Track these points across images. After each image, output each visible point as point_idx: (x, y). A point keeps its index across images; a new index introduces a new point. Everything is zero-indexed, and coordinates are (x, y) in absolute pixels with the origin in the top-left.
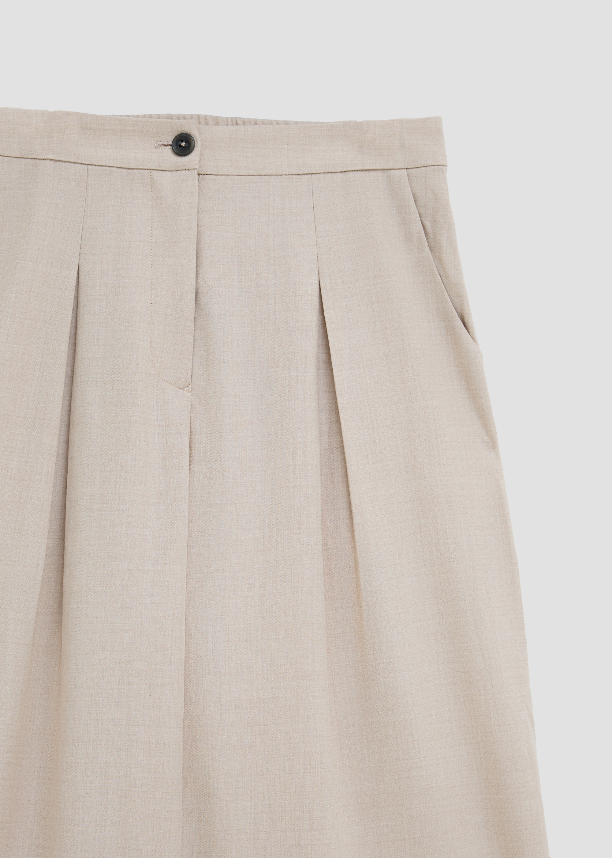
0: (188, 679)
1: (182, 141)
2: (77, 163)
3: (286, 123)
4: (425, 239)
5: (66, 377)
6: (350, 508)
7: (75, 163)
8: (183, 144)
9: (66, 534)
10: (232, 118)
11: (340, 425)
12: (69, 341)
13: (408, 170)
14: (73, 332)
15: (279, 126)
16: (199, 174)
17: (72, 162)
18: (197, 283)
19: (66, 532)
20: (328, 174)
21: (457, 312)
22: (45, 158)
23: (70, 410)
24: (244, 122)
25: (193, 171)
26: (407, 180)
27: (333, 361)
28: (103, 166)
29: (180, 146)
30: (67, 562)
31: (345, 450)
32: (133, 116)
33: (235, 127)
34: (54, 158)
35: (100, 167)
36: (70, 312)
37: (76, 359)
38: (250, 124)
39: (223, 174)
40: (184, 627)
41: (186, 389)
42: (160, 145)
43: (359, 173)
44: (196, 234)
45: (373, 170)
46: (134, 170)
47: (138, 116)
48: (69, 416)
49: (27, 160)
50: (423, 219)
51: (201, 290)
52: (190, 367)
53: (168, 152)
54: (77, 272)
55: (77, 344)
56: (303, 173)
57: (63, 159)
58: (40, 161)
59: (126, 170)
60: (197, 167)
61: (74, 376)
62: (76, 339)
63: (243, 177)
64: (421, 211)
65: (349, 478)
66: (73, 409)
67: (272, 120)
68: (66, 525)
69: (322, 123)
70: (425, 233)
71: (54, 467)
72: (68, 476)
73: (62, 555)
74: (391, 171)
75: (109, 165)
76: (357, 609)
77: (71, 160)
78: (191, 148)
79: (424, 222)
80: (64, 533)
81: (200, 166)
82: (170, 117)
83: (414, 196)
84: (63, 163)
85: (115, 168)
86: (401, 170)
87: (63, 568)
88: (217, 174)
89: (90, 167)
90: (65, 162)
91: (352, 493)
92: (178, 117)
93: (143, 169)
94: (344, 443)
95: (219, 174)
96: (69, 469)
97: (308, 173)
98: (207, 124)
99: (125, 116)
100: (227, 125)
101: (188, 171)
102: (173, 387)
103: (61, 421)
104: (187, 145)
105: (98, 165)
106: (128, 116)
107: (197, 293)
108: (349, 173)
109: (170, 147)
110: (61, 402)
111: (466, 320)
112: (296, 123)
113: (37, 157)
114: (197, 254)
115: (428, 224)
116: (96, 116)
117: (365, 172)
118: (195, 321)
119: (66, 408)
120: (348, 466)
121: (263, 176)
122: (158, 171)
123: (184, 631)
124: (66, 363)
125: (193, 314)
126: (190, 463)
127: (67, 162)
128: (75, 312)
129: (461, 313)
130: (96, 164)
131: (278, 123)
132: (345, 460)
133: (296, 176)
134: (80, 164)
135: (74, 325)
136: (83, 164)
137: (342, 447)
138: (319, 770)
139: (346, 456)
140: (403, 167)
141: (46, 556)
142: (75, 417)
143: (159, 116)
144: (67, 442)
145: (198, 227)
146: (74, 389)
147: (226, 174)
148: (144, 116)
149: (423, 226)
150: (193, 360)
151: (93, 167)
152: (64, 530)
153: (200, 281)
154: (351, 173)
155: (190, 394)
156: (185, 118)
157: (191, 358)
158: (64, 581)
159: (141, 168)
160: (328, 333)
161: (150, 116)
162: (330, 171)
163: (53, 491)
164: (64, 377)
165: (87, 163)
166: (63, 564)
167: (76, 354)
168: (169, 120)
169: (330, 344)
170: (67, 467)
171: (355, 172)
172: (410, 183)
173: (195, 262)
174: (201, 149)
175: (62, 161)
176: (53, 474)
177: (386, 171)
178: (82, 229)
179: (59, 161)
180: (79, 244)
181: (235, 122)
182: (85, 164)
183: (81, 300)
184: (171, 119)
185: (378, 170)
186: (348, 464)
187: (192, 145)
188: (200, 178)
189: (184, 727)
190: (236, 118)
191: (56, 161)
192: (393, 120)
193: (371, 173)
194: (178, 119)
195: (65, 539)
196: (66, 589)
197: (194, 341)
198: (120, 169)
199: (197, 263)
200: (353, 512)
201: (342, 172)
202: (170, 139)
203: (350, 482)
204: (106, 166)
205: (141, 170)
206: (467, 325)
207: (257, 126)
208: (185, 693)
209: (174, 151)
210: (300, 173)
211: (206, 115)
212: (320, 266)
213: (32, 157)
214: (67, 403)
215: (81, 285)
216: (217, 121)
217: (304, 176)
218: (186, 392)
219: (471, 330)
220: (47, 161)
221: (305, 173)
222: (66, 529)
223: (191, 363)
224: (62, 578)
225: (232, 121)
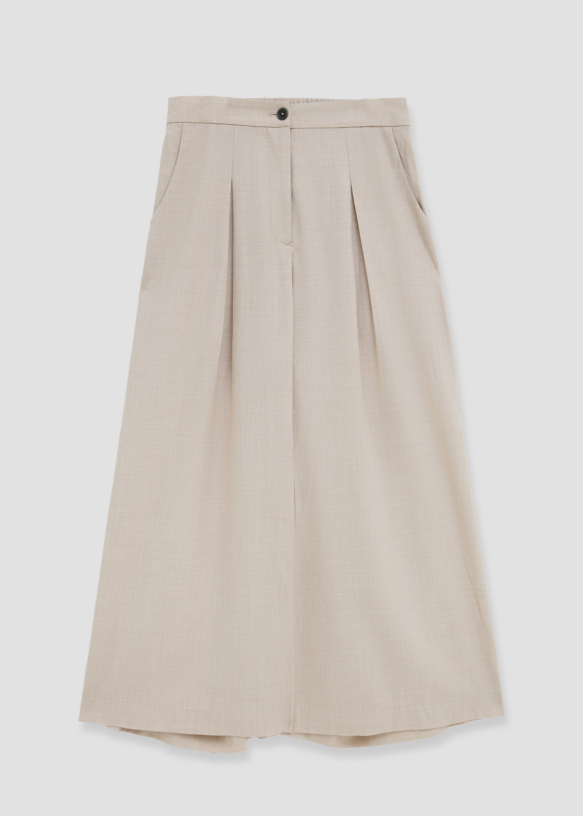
0: (294, 392)
1: (282, 112)
2: (229, 124)
3: (333, 100)
4: (401, 162)
5: (229, 241)
6: (370, 304)
7: (227, 124)
8: (283, 114)
9: (233, 321)
10: (306, 99)
11: (364, 261)
12: (230, 221)
13: (392, 127)
14: (231, 217)
15: (329, 102)
16: (290, 129)
17: (226, 124)
18: (292, 187)
19: (233, 320)
20: (354, 128)
21: (417, 200)
22: (212, 122)
23: (233, 258)
24: (312, 100)
25: (288, 127)
26: (392, 133)
27: (359, 227)
28: (242, 125)
29: (281, 115)
30: (234, 335)
31: (367, 274)
32: (256, 99)
33: (307, 104)
34: (217, 123)
35: (240, 126)
36: (229, 206)
37: (234, 231)
38: (315, 102)
39: (302, 128)
40: (292, 366)
41: (289, 245)
42: (271, 114)
43: (368, 128)
44: (290, 160)
45: (375, 126)
46: (258, 128)
47: (258, 99)
48: (232, 261)
49: (203, 124)
50: (400, 152)
51: (294, 191)
52: (291, 233)
53: (275, 118)
54: (231, 184)
55: (234, 223)
56: (341, 127)
57: (221, 123)
58: (210, 124)
59: (254, 127)
60: (290, 125)
61: (234, 240)
62: (233, 220)
63: (312, 129)
64: (399, 148)
65: (369, 288)
66: (234, 258)
67: (326, 99)
68: (233, 317)
69: (350, 100)
70: (401, 159)
71: (226, 288)
72: (233, 292)
73: (231, 332)
74: (384, 127)
75: (245, 125)
76: (375, 355)
77: (225, 123)
78: (286, 116)
79: (400, 153)
80: (232, 321)
81: (291, 125)
82: (275, 100)
83: (395, 140)
84: (221, 125)
85: (248, 127)
86: (389, 127)
87: (232, 338)
88: (299, 128)
89: (235, 126)
90: (222, 124)
91: (371, 296)
92: (280, 100)
93: (263, 127)
94: (367, 271)
95: (300, 128)
96: (233, 288)
97: (344, 127)
98: (294, 103)
99: (252, 99)
100: (303, 103)
101: (285, 127)
102: (283, 244)
103: (228, 264)
104: (285, 114)
105: (239, 125)
106: (253, 99)
107: (292, 192)
108: (363, 127)
109: (276, 116)
110: (228, 254)
111: (421, 204)
112: (338, 100)
113: (208, 122)
114: (291, 171)
115: (402, 154)
116: (236, 99)
117: (371, 128)
118: (292, 208)
119: (231, 257)
120: (368, 282)
121: (322, 129)
122: (271, 128)
123: (292, 368)
124: (229, 233)
125: (291, 204)
126: (292, 283)
127: (223, 124)
128: (231, 206)
129: (419, 200)
130: (238, 124)
131: (328, 100)
132: (367, 279)
133: (338, 128)
134: (230, 124)
135: (231, 213)
136: (232, 125)
137: (366, 273)
138: (360, 435)
139: (368, 277)
140: (390, 126)
141: (223, 333)
142: (236, 261)
143: (270, 99)
144: (232, 274)
145: (291, 156)
146: (234, 247)
147: (303, 127)
148: (262, 99)
149: (400, 155)
150: (292, 229)
151: (237, 126)
152: (232, 319)
153: (293, 186)
154: (364, 127)
155: (291, 247)
156: (284, 101)
157: (291, 228)
158: (233, 345)
159: (262, 126)
160: (357, 213)
161: (265, 99)
162: (355, 126)
163: (226, 300)
164: (228, 240)
165: (233, 124)
166: (232, 337)
167: (234, 228)
168: (275, 101)
169: (358, 219)
170: (233, 287)
171: (366, 127)
172: (393, 134)
173: (290, 175)
174: (291, 116)
175: (221, 124)
176: (226, 291)
177: (382, 127)
178: (232, 160)
179: (219, 124)
180: (231, 169)
181: (307, 101)
182: (233, 125)
183: (234, 199)
184: (276, 101)
185: (377, 126)
186: (368, 281)
187: (287, 114)
188: (291, 130)
189: (293, 416)
190: (308, 99)
191: (218, 124)
192: (377, 99)
193: (374, 128)
194: (280, 101)
195: (233, 324)
196: (233, 349)
197: (292, 219)
198: (251, 127)
199: (291, 176)
200: (372, 306)
201: (360, 127)
202: (276, 112)
203: (370, 291)
204: (243, 125)
205: (262, 128)
206: (422, 207)
207: (318, 102)
208: (293, 399)
209: (278, 117)
210: (340, 127)
211: (294, 98)
212: (351, 177)
213: (205, 122)
214: (231, 254)
215: (233, 191)
216: (298, 101)
217: (342, 128)
218: (289, 247)
219: (424, 210)
220: (213, 124)
221: (343, 127)
222: (233, 319)
223: (291, 231)
224: (232, 344)
225: (306, 100)
